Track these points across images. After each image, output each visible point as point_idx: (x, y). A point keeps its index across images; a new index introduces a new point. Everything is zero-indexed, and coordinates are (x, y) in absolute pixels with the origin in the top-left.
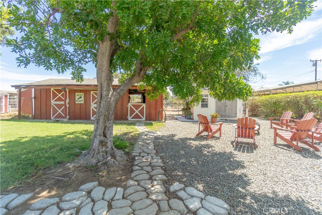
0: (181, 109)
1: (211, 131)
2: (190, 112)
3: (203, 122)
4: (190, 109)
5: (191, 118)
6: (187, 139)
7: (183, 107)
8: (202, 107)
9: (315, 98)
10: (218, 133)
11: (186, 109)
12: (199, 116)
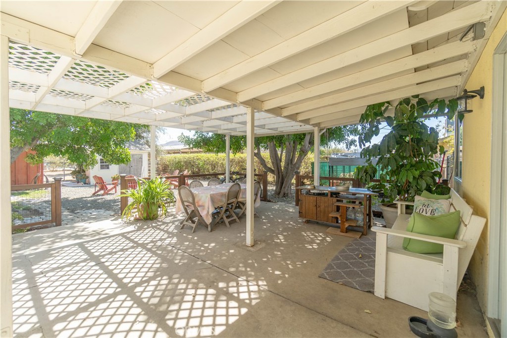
0: (71, 172)
1: (107, 189)
2: (85, 175)
3: (99, 182)
4: (84, 171)
5: (87, 182)
6: (82, 198)
7: (74, 169)
8: (101, 169)
9: (198, 159)
10: (114, 190)
11: (79, 172)
12: (95, 177)
